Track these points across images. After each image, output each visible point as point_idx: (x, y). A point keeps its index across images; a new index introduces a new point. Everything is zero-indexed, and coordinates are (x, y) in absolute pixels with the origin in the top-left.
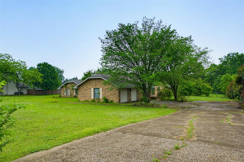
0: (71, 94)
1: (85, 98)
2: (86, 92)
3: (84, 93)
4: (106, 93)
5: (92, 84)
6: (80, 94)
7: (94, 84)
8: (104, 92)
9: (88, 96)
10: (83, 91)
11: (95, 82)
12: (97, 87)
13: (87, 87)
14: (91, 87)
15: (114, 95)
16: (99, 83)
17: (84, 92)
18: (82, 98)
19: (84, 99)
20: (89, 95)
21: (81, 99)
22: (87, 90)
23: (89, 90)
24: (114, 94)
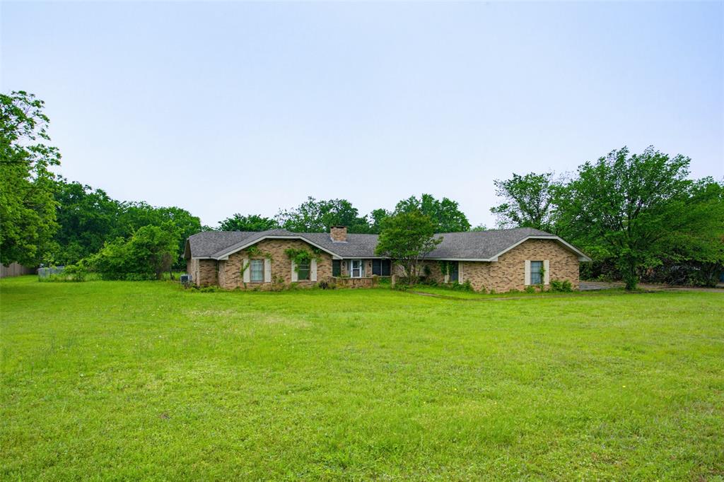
0: (277, 275)
1: (509, 286)
2: (511, 270)
3: (506, 273)
4: (557, 272)
5: (526, 251)
6: (496, 275)
7: (532, 252)
8: (553, 270)
9: (516, 280)
10: (504, 268)
11: (533, 247)
12: (538, 258)
13: (515, 257)
14: (523, 257)
15: (571, 275)
16: (542, 250)
17: (507, 271)
18: (500, 285)
19: (506, 287)
20: (519, 277)
21: (498, 288)
22: (514, 266)
23: (519, 266)
24: (572, 273)
